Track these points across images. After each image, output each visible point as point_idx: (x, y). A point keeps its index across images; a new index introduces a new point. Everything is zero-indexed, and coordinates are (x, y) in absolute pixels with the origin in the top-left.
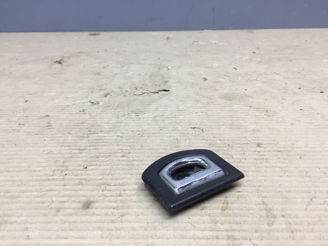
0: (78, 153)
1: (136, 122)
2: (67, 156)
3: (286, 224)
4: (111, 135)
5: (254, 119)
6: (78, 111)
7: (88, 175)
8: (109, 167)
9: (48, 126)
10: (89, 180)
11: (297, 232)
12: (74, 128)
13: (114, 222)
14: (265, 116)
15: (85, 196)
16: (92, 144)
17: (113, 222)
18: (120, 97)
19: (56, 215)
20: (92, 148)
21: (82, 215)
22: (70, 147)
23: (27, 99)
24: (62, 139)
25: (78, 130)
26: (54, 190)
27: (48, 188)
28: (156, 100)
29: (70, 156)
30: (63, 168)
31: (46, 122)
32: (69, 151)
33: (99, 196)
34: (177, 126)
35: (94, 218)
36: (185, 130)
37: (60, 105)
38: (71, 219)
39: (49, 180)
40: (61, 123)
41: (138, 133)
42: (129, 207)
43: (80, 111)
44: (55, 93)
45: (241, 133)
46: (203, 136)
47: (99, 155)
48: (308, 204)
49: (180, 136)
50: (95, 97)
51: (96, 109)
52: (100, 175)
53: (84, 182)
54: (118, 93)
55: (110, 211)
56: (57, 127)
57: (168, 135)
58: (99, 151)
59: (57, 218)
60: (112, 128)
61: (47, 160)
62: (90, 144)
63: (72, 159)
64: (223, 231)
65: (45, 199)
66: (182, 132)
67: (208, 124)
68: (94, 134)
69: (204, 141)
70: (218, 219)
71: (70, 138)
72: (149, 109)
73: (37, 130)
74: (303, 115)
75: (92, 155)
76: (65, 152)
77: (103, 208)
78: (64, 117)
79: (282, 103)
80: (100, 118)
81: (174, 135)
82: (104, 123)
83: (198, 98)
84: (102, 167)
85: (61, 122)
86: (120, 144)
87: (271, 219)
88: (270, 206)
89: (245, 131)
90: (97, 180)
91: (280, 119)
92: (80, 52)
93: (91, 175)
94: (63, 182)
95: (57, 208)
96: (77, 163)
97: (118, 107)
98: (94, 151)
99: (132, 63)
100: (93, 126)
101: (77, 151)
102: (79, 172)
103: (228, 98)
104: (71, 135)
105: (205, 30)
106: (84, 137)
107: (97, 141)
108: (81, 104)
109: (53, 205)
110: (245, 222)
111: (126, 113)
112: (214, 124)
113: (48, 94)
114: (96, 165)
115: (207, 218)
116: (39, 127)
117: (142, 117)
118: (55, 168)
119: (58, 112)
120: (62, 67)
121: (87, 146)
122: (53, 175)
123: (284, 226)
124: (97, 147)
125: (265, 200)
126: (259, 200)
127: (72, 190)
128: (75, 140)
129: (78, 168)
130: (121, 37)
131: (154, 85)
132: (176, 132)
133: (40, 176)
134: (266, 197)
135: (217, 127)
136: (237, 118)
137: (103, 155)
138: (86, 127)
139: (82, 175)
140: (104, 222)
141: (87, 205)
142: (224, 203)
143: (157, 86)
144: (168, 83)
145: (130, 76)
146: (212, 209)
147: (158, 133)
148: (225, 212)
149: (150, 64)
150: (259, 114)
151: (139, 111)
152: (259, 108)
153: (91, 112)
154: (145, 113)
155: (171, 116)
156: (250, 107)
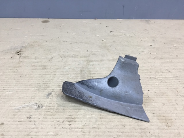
5: (158, 131)
43: (28, 118)
44: (11, 92)
51: (40, 114)
78: (15, 126)
79: (176, 109)
80: (42, 128)
85: (12, 134)
92: (34, 42)
97: (57, 111)
105: (118, 19)
108: (29, 108)
111: (62, 120)
113: (7, 93)
117: (74, 126)
119: (11, 118)
120: (20, 59)
130: (63, 25)
145: (67, 71)
151: (71, 118)
152: (160, 116)
153: (35, 120)
154: (75, 122)
155: (95, 126)
156: (154, 114)
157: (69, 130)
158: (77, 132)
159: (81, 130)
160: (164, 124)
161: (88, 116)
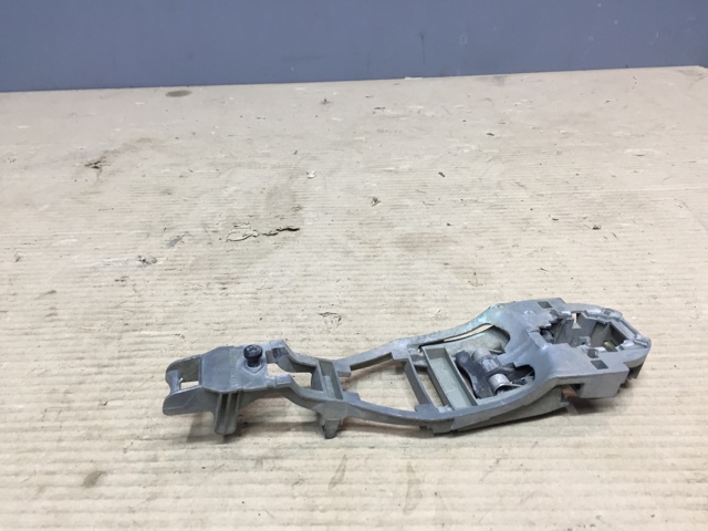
0: (96, 374)
1: (219, 302)
2: (74, 379)
3: (437, 510)
4: (164, 333)
5: (445, 292)
6: (111, 280)
7: (105, 418)
8: (145, 402)
9: (50, 315)
10: (106, 430)
11: (451, 524)
12: (98, 319)
13: (134, 512)
14: (469, 286)
15: (91, 461)
16: (126, 354)
17: (132, 511)
18: (200, 245)
19: (35, 498)
20: (122, 361)
21: (82, 499)
22: (83, 362)
23: (20, 254)
24: (71, 342)
25: (104, 322)
26: (40, 450)
27: (30, 445)
28: (269, 252)
29: (81, 378)
30: (65, 405)
31: (47, 307)
32: (79, 370)
33: (116, 461)
34: (293, 311)
35: (101, 504)
36: (306, 320)
37: (80, 266)
38: (60, 505)
39: (35, 429)
40: (75, 309)
41: (216, 327)
42: (166, 482)
43: (117, 281)
44: (74, 240)
45: (411, 323)
46: (338, 333)
47: (133, 376)
48: (488, 469)
49: (294, 333)
50: (151, 247)
52: (127, 418)
53: (96, 433)
54: (197, 238)
55: (131, 490)
56: (66, 317)
57: (271, 330)
58: (134, 368)
59: (37, 504)
60: (169, 317)
61: (36, 388)
62: (122, 354)
63: (82, 386)
64: (321, 524)
65: (22, 468)
66: (300, 324)
67: (354, 305)
68: (133, 330)
69: (337, 343)
70: (319, 501)
71: (87, 339)
72: (250, 272)
73: (29, 325)
75: (121, 377)
76: (72, 371)
77: (120, 484)
78: (84, 294)
79: (510, 255)
80: (152, 295)
81: (284, 330)
82: (158, 307)
83: (351, 245)
84: (133, 403)
85: (76, 306)
86: (177, 352)
87: (414, 501)
88: (418, 475)
89: (420, 319)
90: (119, 428)
91: (495, 291)
92: (138, 141)
93: (110, 419)
94: (57, 434)
95: (38, 485)
96: (90, 395)
97: (192, 268)
98: (125, 368)
99: (239, 165)
100: (134, 313)
101: (94, 370)
102: (90, 412)
103: (409, 244)
104: (88, 335)
105: (407, 79)
106: (113, 338)
107: (137, 347)
108: (121, 264)
109: (34, 480)
110: (365, 507)
111: (203, 283)
112: (365, 305)
113: (63, 242)
114: (122, 399)
115: (300, 501)
116: (34, 316)
117: (233, 291)
118: (48, 405)
119: (74, 282)
120: (100, 177)
121: (113, 358)
122: (43, 420)
123: (432, 514)
124: (132, 361)
125: (414, 463)
126: (403, 463)
127: (70, 449)
128: (95, 345)
129: (89, 405)
131: (273, 215)
132: (289, 324)
133: (20, 421)
134: (417, 458)
135: (369, 311)
136: (413, 290)
137: (140, 376)
138: (121, 316)
139: (94, 419)
140: (116, 512)
141: (93, 479)
142: (337, 471)
143: (278, 219)
144: (300, 212)
145: (231, 195)
146: (315, 483)
147: (254, 327)
148: (334, 489)
149: (274, 167)
150: (456, 281)
151: (228, 278)
153: (137, 283)
154: (239, 283)
155: (287, 289)
156: (446, 264)
157: (219, 297)
158: (240, 299)
159: (250, 295)
160: (467, 281)
161: (271, 274)
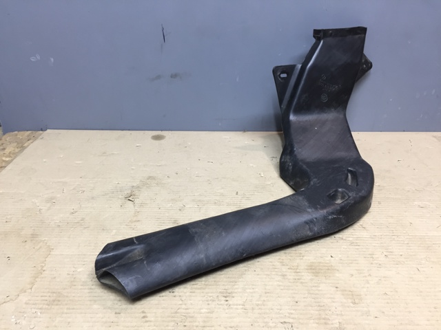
1: (227, 311)
5: (341, 309)
9: (144, 317)
12: (169, 322)
31: (141, 311)
34: (267, 320)
74: (388, 303)
79: (368, 282)
80: (191, 304)
82: (197, 313)
91: (365, 309)
99: (209, 202)
100: (186, 317)
103: (314, 270)
111: (215, 296)
112: (302, 316)
117: (232, 303)
120: (136, 208)
130: (190, 144)
135: (305, 321)
136: (323, 306)
138: (181, 320)
151: (227, 293)
152: (346, 291)
153: (181, 294)
154: (233, 297)
155: (259, 303)
156: (337, 288)
157: (226, 307)
158: (237, 309)
159: (241, 307)
160: (350, 301)
161: (248, 291)
